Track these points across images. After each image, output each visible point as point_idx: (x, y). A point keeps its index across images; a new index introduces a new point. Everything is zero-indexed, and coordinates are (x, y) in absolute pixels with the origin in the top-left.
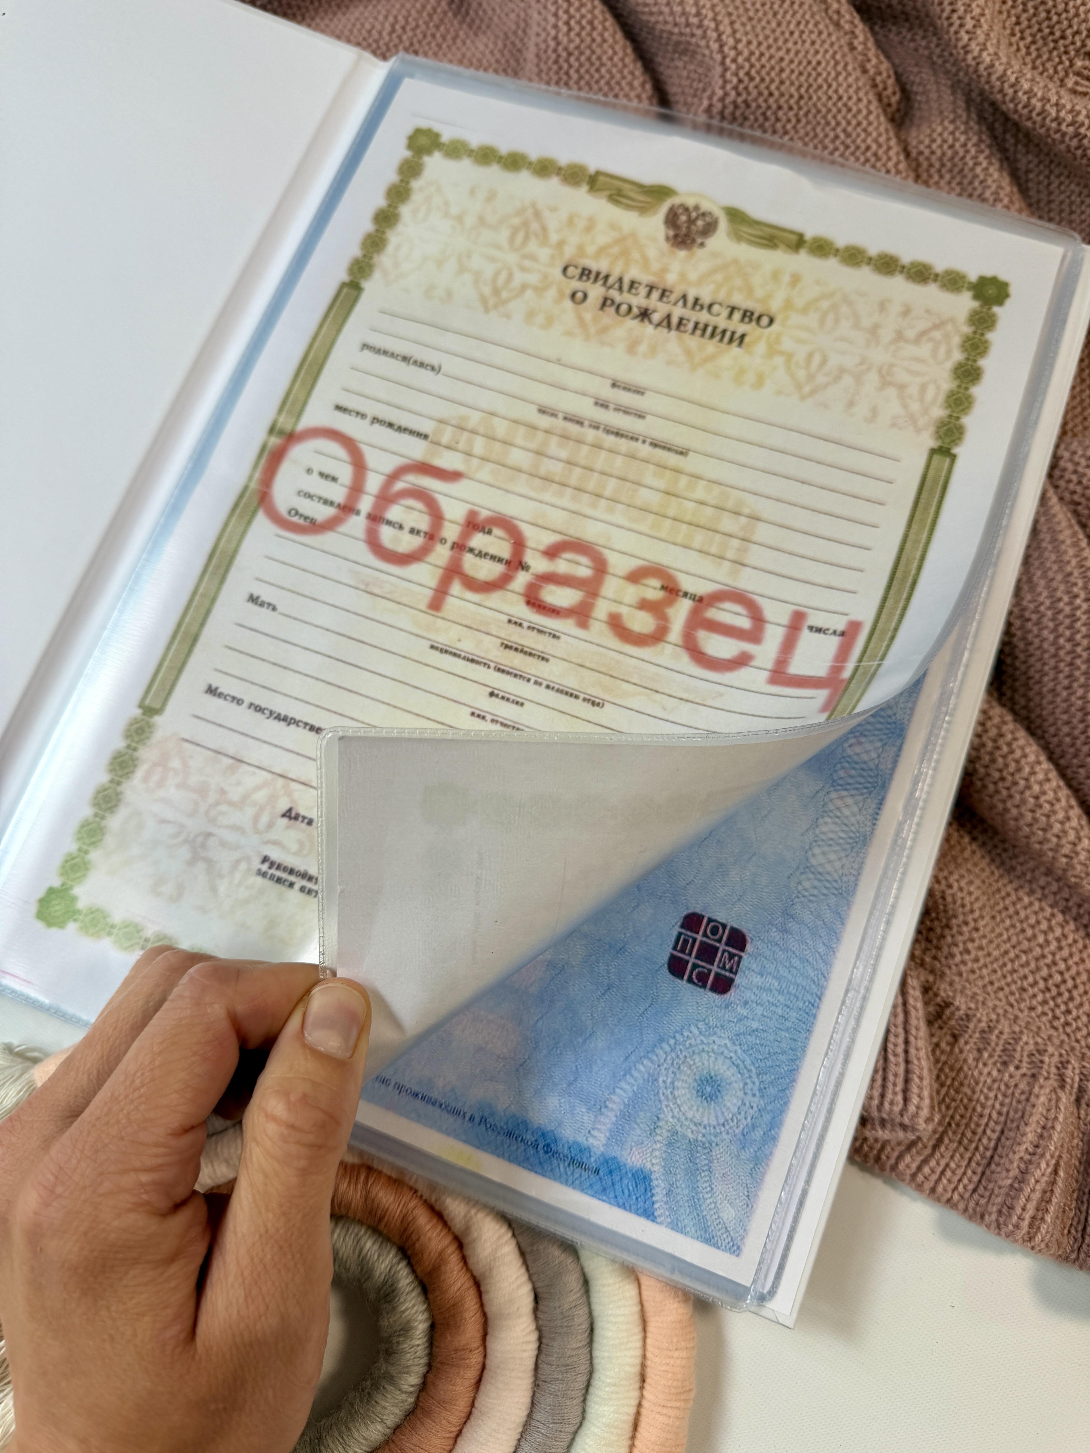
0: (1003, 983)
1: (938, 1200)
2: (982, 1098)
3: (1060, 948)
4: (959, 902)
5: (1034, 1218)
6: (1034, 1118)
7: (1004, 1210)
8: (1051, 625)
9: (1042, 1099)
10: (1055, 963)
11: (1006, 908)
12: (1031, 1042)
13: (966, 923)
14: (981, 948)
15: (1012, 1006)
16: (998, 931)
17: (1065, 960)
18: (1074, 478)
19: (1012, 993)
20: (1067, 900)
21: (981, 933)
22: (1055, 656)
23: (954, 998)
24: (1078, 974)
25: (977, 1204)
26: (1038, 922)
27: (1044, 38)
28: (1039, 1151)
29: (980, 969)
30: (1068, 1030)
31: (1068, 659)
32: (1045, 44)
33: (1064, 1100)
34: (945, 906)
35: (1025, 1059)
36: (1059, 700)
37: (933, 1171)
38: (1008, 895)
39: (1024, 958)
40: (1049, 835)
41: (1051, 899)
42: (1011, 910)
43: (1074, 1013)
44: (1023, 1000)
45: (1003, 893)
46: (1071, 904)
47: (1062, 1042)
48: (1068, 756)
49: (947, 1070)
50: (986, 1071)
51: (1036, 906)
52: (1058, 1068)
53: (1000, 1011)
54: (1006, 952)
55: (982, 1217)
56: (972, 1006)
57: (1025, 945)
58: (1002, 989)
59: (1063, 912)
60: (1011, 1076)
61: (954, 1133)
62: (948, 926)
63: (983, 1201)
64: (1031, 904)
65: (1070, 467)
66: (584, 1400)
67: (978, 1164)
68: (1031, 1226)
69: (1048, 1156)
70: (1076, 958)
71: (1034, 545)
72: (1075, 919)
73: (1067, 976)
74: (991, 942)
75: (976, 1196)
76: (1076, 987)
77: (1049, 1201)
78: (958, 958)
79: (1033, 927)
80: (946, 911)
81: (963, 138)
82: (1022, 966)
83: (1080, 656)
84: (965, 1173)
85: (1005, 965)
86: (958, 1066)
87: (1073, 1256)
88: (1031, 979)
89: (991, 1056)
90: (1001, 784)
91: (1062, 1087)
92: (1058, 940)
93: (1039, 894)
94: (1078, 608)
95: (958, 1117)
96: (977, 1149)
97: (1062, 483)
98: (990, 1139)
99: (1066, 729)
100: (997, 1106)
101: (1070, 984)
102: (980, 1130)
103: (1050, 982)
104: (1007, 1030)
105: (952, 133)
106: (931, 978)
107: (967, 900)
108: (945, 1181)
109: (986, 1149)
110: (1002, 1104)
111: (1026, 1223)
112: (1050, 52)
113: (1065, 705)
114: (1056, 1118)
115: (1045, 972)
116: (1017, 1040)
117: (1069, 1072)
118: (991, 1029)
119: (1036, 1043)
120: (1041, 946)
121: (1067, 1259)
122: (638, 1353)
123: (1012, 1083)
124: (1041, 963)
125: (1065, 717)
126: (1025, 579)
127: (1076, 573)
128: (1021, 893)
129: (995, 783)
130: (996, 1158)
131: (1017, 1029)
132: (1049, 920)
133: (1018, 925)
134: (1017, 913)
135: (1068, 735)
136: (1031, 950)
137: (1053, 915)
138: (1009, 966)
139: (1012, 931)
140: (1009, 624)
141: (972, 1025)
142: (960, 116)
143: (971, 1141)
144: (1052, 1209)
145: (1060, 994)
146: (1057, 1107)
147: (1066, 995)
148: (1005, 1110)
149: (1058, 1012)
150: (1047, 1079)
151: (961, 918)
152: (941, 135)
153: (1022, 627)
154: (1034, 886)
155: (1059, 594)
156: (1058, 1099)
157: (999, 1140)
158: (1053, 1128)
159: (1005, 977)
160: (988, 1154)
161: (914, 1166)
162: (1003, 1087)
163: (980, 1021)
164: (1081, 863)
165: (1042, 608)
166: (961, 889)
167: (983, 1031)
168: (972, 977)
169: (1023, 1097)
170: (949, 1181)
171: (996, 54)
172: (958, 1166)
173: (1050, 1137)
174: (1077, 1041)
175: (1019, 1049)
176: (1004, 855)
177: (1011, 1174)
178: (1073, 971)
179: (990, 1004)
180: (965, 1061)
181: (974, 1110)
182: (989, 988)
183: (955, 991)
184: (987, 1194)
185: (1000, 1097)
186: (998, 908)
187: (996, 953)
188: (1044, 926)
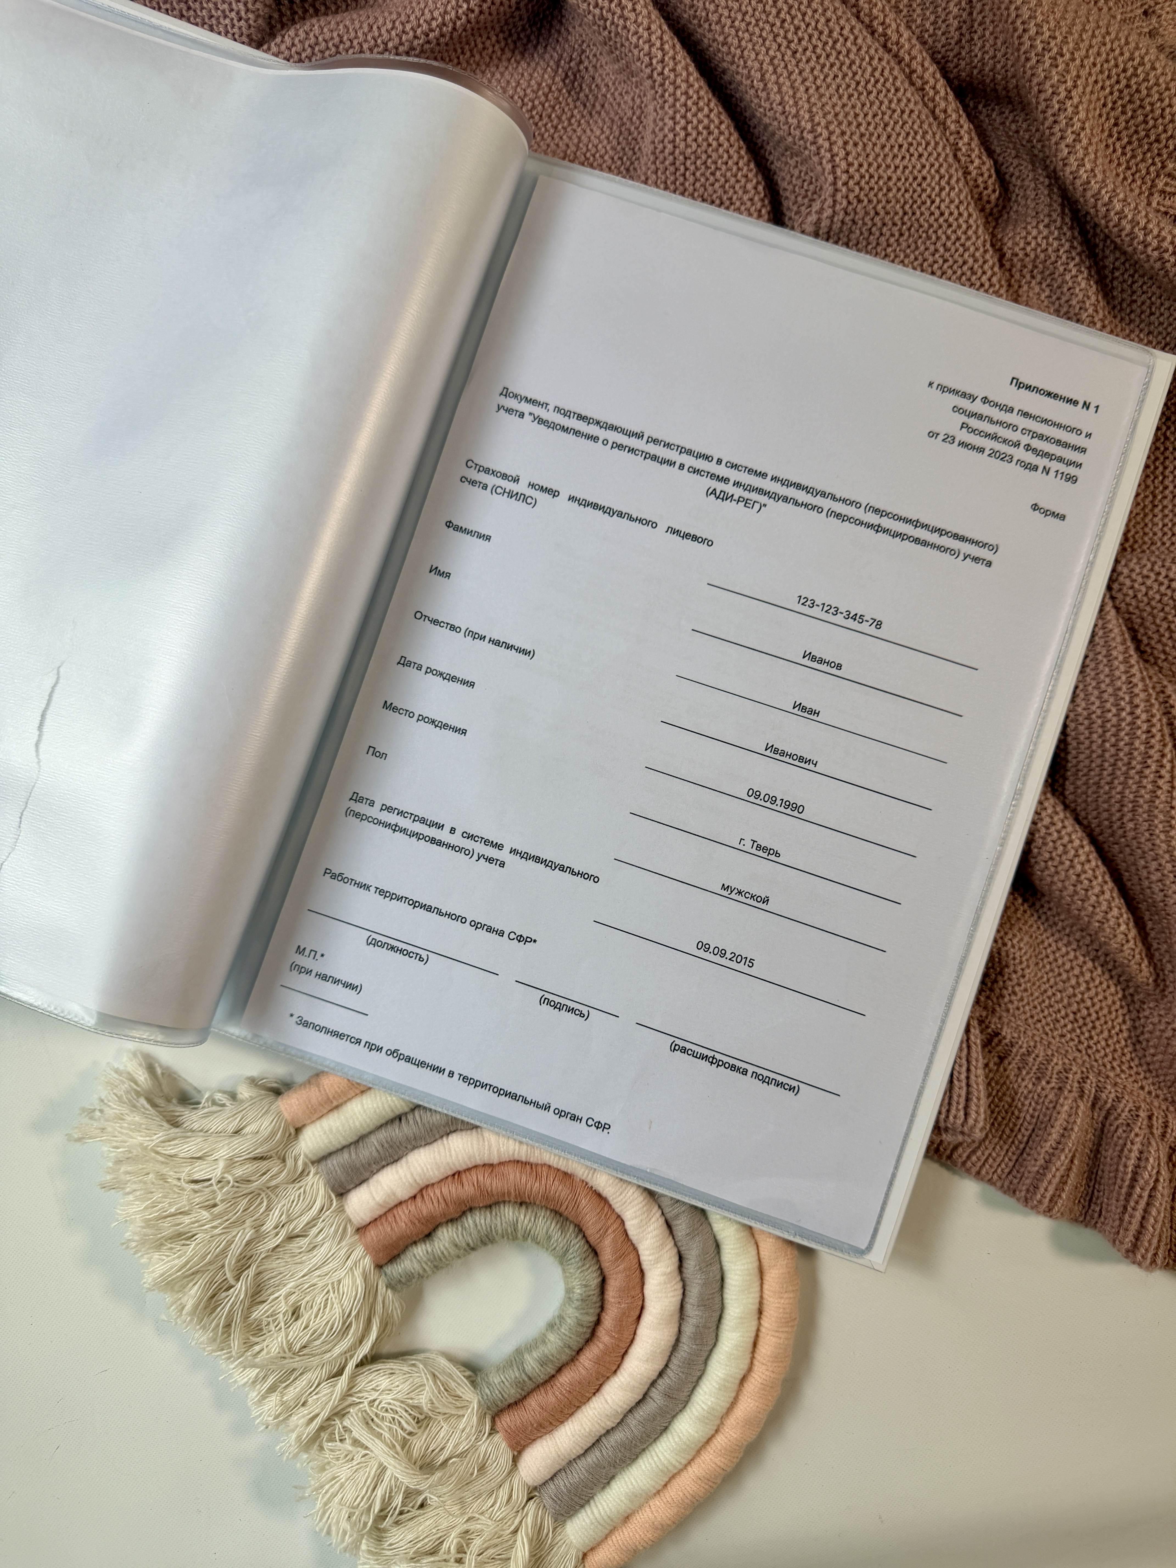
0: (1041, 1015)
1: (982, 1179)
2: (1020, 1105)
3: (1088, 989)
4: (1011, 956)
5: (1053, 1196)
6: (1058, 1123)
7: (1031, 1189)
8: (1100, 731)
9: (1066, 1108)
10: (1083, 1001)
11: (1047, 957)
12: (1060, 1062)
13: (1015, 972)
14: (1026, 990)
15: (1047, 1034)
16: (1039, 975)
17: (1091, 999)
18: (1131, 592)
19: (1048, 1024)
20: (1097, 951)
21: (1027, 978)
22: (1102, 756)
23: (1001, 1029)
24: (1101, 1008)
25: (1011, 1183)
26: (1072, 968)
27: (1139, 140)
28: (1060, 1146)
29: (1024, 1006)
30: (1090, 1051)
31: (1112, 760)
32: (1140, 146)
33: (1082, 1107)
34: (1000, 959)
35: (1055, 1076)
36: (1102, 791)
37: (979, 1159)
38: (1050, 945)
39: (1059, 995)
40: (1086, 905)
41: (1084, 949)
42: (1051, 958)
43: (1096, 1038)
44: (1056, 1029)
45: (1046, 944)
46: (1100, 953)
47: (1084, 1062)
48: (1106, 835)
49: (993, 1084)
50: (1024, 1084)
51: (1072, 955)
52: (1079, 1082)
53: (1037, 1039)
54: (1045, 991)
55: (1014, 1192)
56: (1016, 1035)
57: (1061, 986)
58: (1040, 1021)
59: (1093, 960)
60: (1043, 1089)
61: (997, 1130)
62: (1001, 973)
63: (1015, 1181)
64: (1067, 953)
65: (1128, 582)
66: (718, 1327)
67: (1013, 1154)
68: (1050, 1201)
69: (1067, 1151)
70: (1100, 997)
71: (1091, 655)
72: (1102, 966)
73: (1092, 1010)
74: (1034, 984)
75: (1010, 1177)
76: (1098, 1019)
77: (1065, 1183)
78: (1007, 999)
79: (1068, 972)
80: (1000, 962)
81: (1055, 244)
82: (1057, 1002)
83: (1122, 760)
84: (1003, 1160)
85: (1044, 1001)
86: (1002, 1081)
87: (1081, 1219)
88: (1063, 1013)
89: (1028, 1073)
90: (1050, 863)
91: (1081, 1097)
92: (1087, 982)
93: (1074, 946)
94: (1124, 720)
95: (1000, 1119)
96: (1013, 1142)
97: (1120, 596)
98: (1023, 1136)
99: (1105, 815)
100: (1031, 1111)
101: (1094, 1016)
102: (1017, 1129)
103: (1079, 1015)
104: (1042, 1054)
105: (1046, 238)
106: (984, 1014)
107: (1017, 955)
108: (987, 1166)
109: (1020, 1142)
110: (1034, 1110)
111: (1046, 1201)
112: (1144, 153)
113: (1106, 796)
114: (1075, 1122)
115: (1075, 1007)
116: (1049, 1061)
117: (1087, 1086)
118: (1029, 1053)
119: (1064, 1064)
120: (1073, 987)
121: (1076, 1220)
122: (757, 1295)
123: (1044, 1093)
124: (1073, 1000)
125: (1105, 806)
126: (1081, 686)
127: (1124, 688)
128: (1060, 944)
129: (1046, 862)
130: (1027, 1149)
131: (1049, 1052)
132: (1081, 967)
133: (1056, 970)
134: (1056, 960)
135: (1107, 819)
136: (1065, 990)
137: (1085, 962)
138: (1047, 1002)
139: (1051, 974)
140: (1065, 726)
141: (1014, 1050)
142: (1055, 221)
143: (1009, 1137)
144: (1067, 1188)
145: (1085, 1024)
146: (1077, 1113)
147: (1091, 1025)
148: (1036, 1114)
149: (1082, 1038)
150: (1070, 1091)
151: (1012, 968)
152: (1035, 238)
153: (1076, 729)
154: (1071, 939)
155: (1108, 705)
156: (1078, 1107)
157: (1030, 1136)
158: (1072, 1129)
159: (1043, 1011)
160: (1022, 1146)
161: (965, 1155)
162: (1036, 1097)
163: (1021, 1047)
164: (1110, 927)
165: (1094, 716)
166: (1013, 946)
167: (1024, 1054)
168: (1017, 1012)
169: (1051, 1105)
170: (991, 1166)
171: (1092, 170)
172: (998, 1155)
173: (1069, 1136)
174: (1096, 1061)
175: (1050, 1068)
176: (1049, 913)
177: (1038, 1163)
178: (1097, 1007)
179: (1029, 1033)
180: (1008, 1077)
181: (1013, 1113)
182: (1030, 1021)
183: (1002, 1024)
184: (1019, 1176)
185: (1033, 1104)
186: (1040, 957)
187: (1036, 994)
188: (1077, 971)
